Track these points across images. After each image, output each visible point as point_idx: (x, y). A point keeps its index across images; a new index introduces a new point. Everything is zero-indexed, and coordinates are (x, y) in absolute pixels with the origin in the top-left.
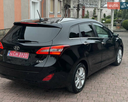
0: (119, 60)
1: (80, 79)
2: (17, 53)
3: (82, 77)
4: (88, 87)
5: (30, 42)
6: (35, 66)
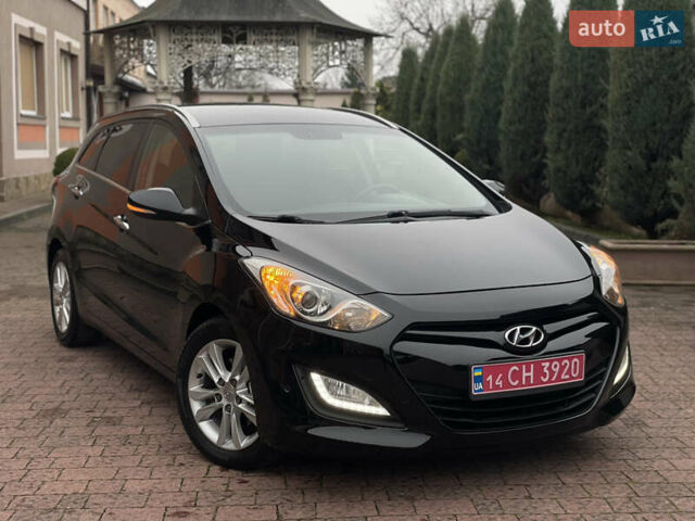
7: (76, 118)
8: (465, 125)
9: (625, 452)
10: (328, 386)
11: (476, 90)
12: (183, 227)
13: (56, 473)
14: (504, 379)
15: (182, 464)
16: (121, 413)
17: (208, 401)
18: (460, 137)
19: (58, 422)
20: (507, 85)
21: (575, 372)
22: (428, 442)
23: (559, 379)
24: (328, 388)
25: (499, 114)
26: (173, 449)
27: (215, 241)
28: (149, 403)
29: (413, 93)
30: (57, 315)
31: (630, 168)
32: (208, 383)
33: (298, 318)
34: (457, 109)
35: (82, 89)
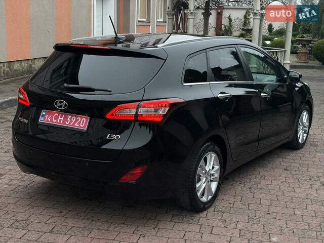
0: (303, 136)
1: (207, 179)
2: (61, 117)
3: (213, 175)
4: (226, 198)
5: (93, 90)
6: (103, 147)
7: (164, 22)
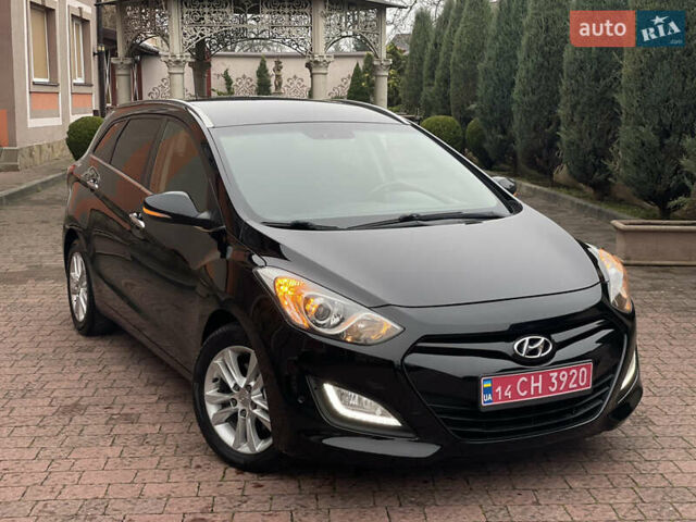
7: (88, 84)
8: (479, 94)
9: (631, 453)
10: (341, 397)
11: (490, 59)
12: (199, 231)
13: (77, 476)
14: (513, 390)
15: (198, 467)
16: (139, 409)
17: (225, 405)
18: (473, 106)
19: (78, 419)
20: (521, 56)
21: (583, 381)
22: (438, 451)
23: (567, 388)
24: (341, 400)
25: (513, 84)
26: (190, 449)
27: (230, 249)
28: (166, 398)
29: (427, 58)
30: (74, 304)
31: (643, 145)
32: (224, 388)
33: (312, 330)
34: (470, 78)
35: (94, 54)
